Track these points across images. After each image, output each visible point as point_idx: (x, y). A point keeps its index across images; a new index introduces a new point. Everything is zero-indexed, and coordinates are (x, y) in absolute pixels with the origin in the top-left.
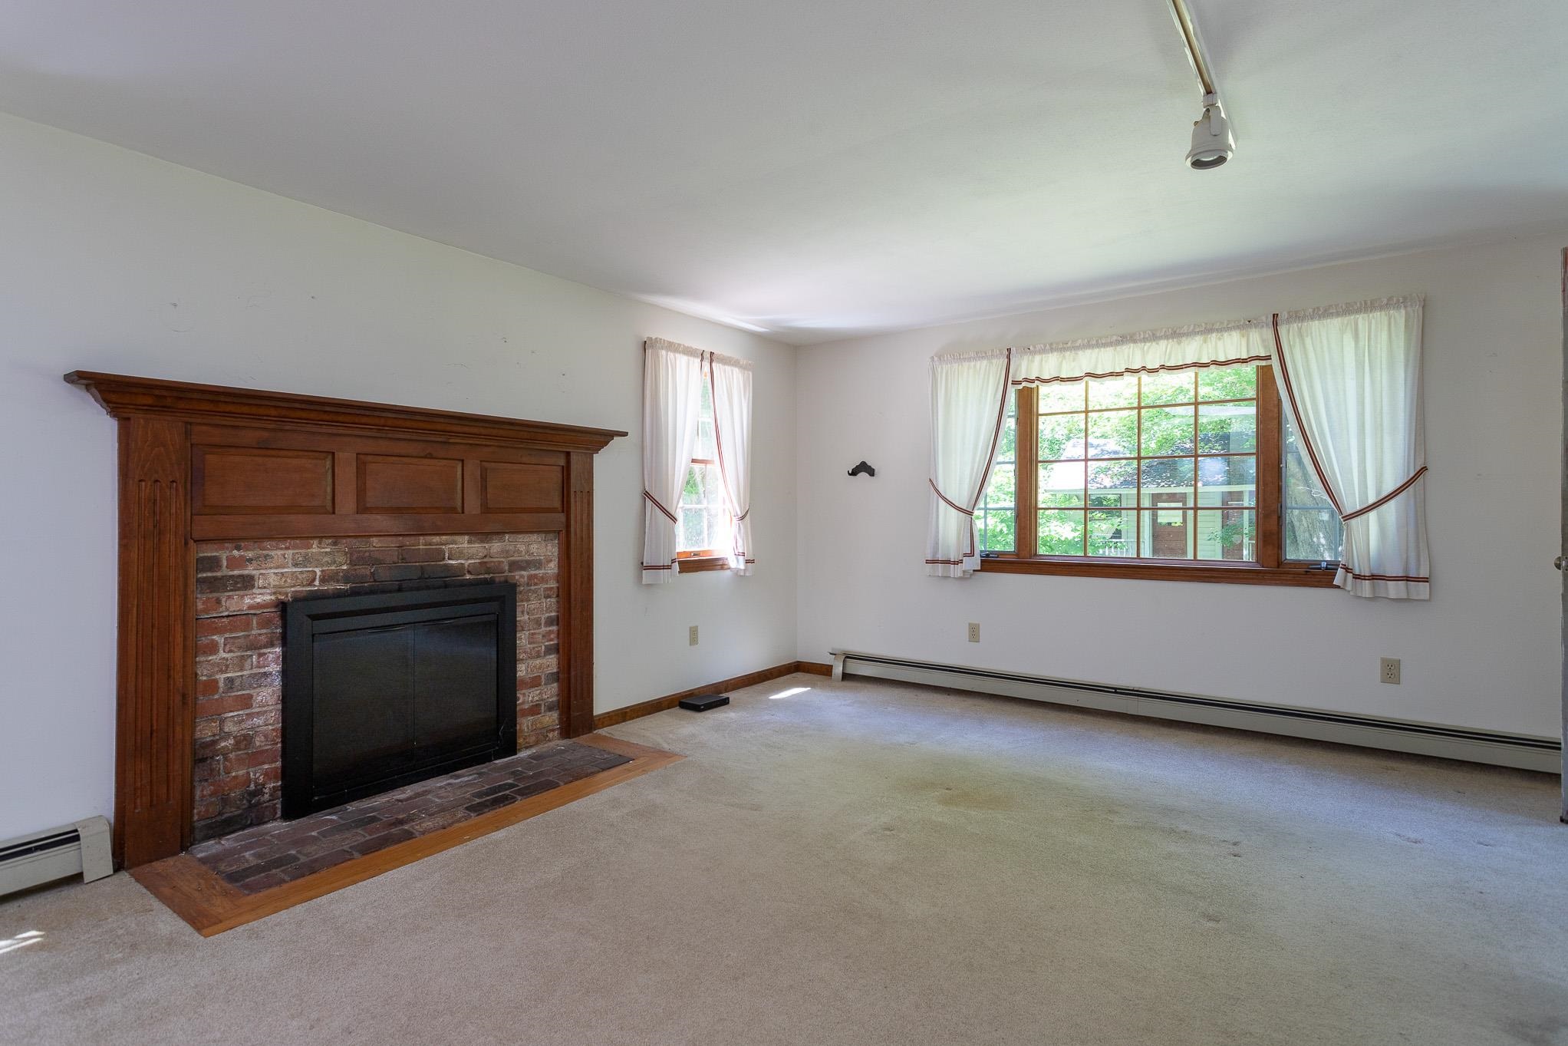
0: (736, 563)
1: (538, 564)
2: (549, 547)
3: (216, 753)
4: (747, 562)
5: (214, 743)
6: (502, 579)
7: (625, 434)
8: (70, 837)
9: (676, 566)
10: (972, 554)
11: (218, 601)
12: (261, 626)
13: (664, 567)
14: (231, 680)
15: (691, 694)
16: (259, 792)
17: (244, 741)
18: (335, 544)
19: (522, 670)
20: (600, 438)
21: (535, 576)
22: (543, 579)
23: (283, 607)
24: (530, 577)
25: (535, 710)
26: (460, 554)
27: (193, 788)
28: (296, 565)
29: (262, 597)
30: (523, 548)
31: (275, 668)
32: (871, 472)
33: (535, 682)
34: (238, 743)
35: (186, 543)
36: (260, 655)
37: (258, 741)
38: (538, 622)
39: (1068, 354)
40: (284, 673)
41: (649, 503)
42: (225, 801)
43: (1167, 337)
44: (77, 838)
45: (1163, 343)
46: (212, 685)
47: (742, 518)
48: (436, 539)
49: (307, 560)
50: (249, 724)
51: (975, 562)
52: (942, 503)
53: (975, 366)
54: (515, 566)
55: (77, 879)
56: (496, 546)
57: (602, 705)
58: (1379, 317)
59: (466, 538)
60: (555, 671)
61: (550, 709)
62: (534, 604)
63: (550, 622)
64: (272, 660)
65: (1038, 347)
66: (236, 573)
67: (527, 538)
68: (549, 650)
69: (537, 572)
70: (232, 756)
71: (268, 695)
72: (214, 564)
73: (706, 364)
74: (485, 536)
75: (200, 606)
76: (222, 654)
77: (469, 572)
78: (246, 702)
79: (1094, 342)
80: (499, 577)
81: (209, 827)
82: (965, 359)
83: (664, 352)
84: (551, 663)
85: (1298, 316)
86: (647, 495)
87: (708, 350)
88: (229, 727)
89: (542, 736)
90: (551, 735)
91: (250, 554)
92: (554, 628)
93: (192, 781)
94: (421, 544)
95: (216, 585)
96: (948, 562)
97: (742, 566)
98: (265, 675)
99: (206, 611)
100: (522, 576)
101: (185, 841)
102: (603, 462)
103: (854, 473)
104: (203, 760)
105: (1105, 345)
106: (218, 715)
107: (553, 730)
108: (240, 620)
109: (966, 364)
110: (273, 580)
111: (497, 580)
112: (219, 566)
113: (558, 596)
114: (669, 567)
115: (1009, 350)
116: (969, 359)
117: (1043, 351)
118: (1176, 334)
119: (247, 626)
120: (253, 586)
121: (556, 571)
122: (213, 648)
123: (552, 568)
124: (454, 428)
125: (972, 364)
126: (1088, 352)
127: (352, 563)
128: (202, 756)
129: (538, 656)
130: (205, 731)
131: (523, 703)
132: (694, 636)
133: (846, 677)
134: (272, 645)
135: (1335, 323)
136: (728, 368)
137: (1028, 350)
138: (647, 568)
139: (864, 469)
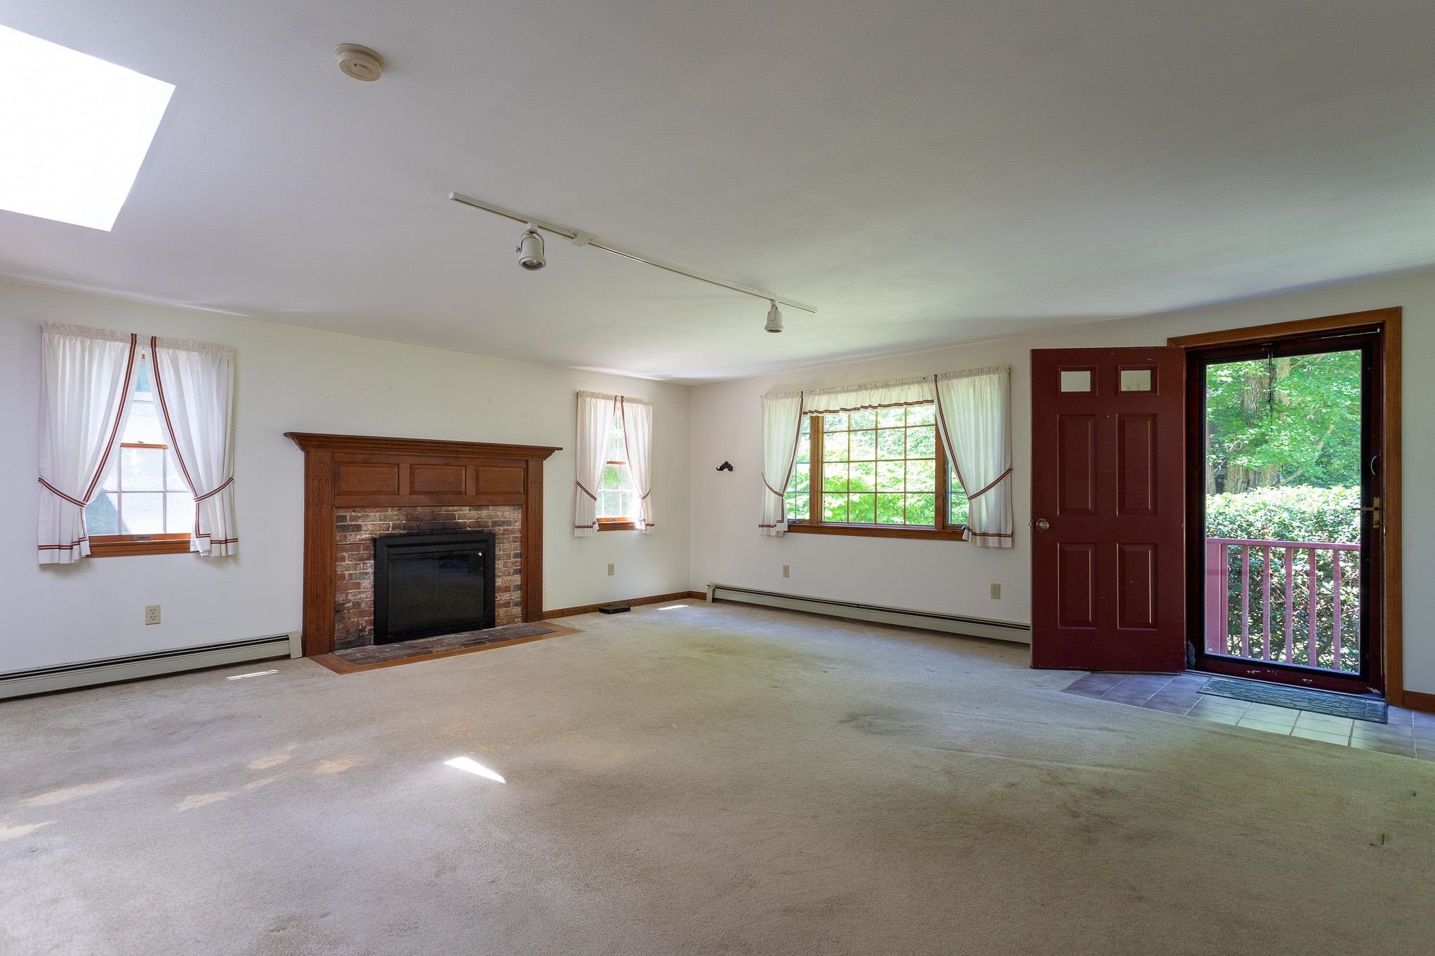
0: (640, 526)
1: (509, 523)
2: (516, 514)
3: (345, 609)
4: (647, 525)
5: (343, 604)
6: (488, 531)
7: (561, 449)
8: (286, 638)
9: (596, 527)
10: (783, 521)
11: (346, 537)
12: (364, 550)
13: (587, 527)
14: (351, 575)
15: (609, 605)
16: (363, 630)
17: (357, 604)
18: (399, 510)
19: (499, 582)
20: (547, 452)
21: (507, 530)
22: (512, 532)
23: (374, 540)
24: (504, 530)
25: (507, 604)
26: (464, 517)
27: (334, 624)
28: (381, 520)
29: (366, 536)
30: (500, 514)
31: (371, 570)
32: (731, 469)
33: (507, 589)
34: (354, 605)
35: (332, 508)
36: (364, 564)
37: (363, 605)
38: (509, 556)
39: (833, 395)
40: (375, 573)
41: (579, 488)
42: (348, 632)
43: (882, 387)
44: (288, 639)
45: (881, 390)
46: (343, 577)
47: (644, 498)
48: (451, 508)
49: (386, 518)
50: (359, 597)
51: (784, 527)
52: (767, 488)
53: (784, 402)
54: (495, 524)
55: (287, 657)
56: (484, 513)
57: (549, 605)
58: (985, 378)
59: (468, 508)
60: (519, 584)
61: (516, 604)
62: (507, 545)
63: (516, 556)
64: (369, 567)
65: (818, 391)
66: (353, 523)
67: (502, 508)
68: (516, 572)
69: (509, 527)
70: (351, 611)
71: (368, 583)
72: (343, 518)
73: (618, 404)
74: (478, 507)
75: (338, 539)
76: (348, 562)
77: (469, 526)
78: (357, 586)
79: (846, 389)
80: (486, 530)
81: (341, 643)
82: (779, 397)
83: (589, 399)
84: (517, 579)
85: (947, 376)
86: (578, 483)
87: (619, 395)
88: (350, 597)
89: (511, 620)
90: (516, 620)
91: (360, 515)
92: (519, 560)
93: (334, 621)
94: (443, 510)
95: (345, 529)
96: (769, 526)
97: (643, 528)
98: (366, 573)
99: (340, 541)
100: (500, 530)
101: (331, 650)
102: (549, 465)
103: (721, 469)
104: (339, 611)
105: (851, 391)
106: (345, 591)
107: (518, 617)
108: (355, 546)
109: (780, 401)
110: (370, 527)
111: (485, 531)
112: (346, 520)
113: (521, 542)
114: (591, 527)
115: (802, 392)
116: (781, 398)
117: (820, 394)
118: (887, 385)
119: (358, 549)
120: (361, 530)
121: (520, 527)
122: (343, 559)
123: (518, 526)
124: (461, 450)
125: (783, 400)
126: (843, 394)
127: (408, 520)
128: (339, 609)
129: (509, 575)
130: (340, 598)
131: (500, 600)
132: (611, 570)
133: (715, 600)
134: (370, 559)
135: (964, 381)
136: (634, 405)
137: (812, 393)
138: (578, 527)
139: (727, 466)
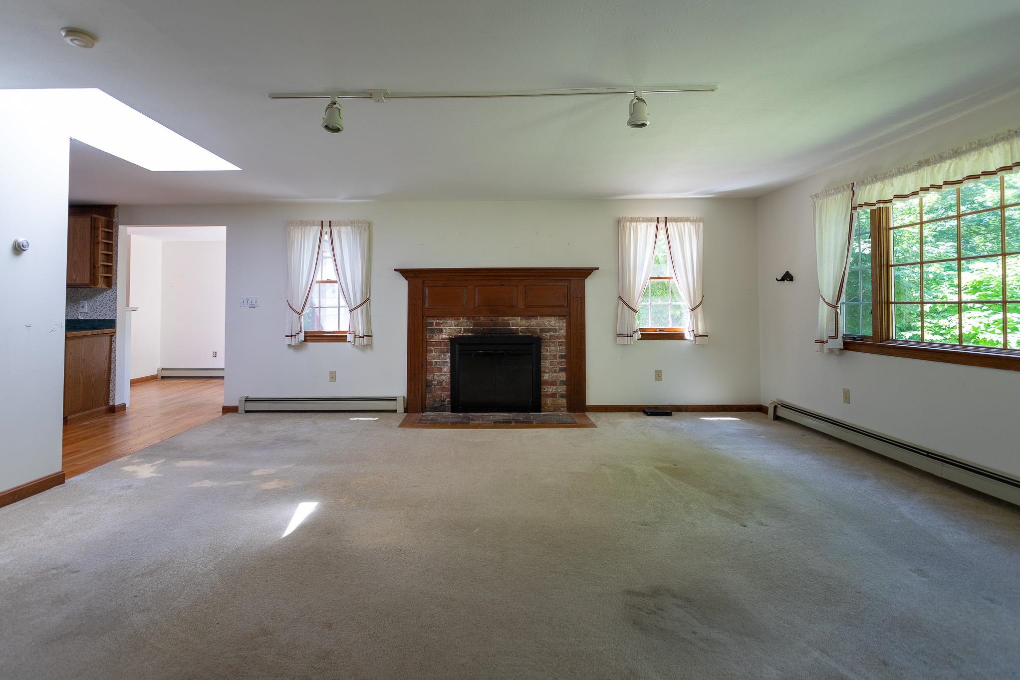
0: (689, 336)
1: (555, 330)
2: (561, 323)
3: (432, 385)
4: (696, 336)
5: (431, 381)
6: (536, 336)
7: (598, 269)
8: (394, 399)
9: (638, 335)
10: (836, 337)
11: (433, 336)
12: (445, 345)
13: (628, 336)
14: (436, 362)
16: (444, 401)
17: (440, 383)
18: (468, 319)
19: (546, 377)
20: (586, 272)
21: (553, 336)
22: (558, 337)
23: (451, 340)
24: (551, 336)
25: (553, 395)
26: (517, 324)
27: (426, 394)
28: (455, 326)
29: (445, 336)
30: (547, 323)
31: (448, 360)
32: (790, 279)
33: (554, 383)
34: (438, 383)
35: (423, 317)
36: (444, 355)
37: (444, 384)
38: (555, 357)
39: (887, 181)
40: (451, 362)
41: (621, 302)
42: (434, 400)
44: (396, 400)
46: (431, 363)
47: (693, 310)
48: (507, 318)
49: (458, 325)
50: (441, 377)
51: (840, 343)
53: (835, 198)
54: (542, 330)
55: (395, 411)
56: (533, 322)
57: (592, 399)
59: (520, 318)
60: (565, 380)
61: (562, 396)
62: (553, 348)
63: (561, 357)
64: (447, 357)
65: (870, 178)
66: (438, 327)
67: (549, 318)
68: (561, 370)
69: (554, 334)
70: (437, 387)
71: (447, 369)
72: (431, 324)
73: (662, 225)
74: (528, 317)
75: (428, 337)
76: (434, 354)
77: (521, 332)
78: (440, 370)
79: (902, 170)
80: (535, 335)
81: (430, 408)
82: (829, 195)
83: (628, 224)
84: (563, 376)
86: (620, 297)
87: (662, 216)
88: (435, 377)
89: (557, 408)
90: (562, 409)
91: (441, 322)
92: (564, 360)
93: (425, 392)
94: (500, 320)
95: (432, 331)
96: (822, 342)
97: (692, 338)
98: (446, 362)
99: (429, 339)
100: (546, 335)
101: (423, 409)
102: (591, 285)
104: (429, 386)
106: (432, 373)
107: (564, 407)
108: (438, 343)
109: (830, 198)
110: (448, 331)
111: (534, 336)
112: (433, 325)
113: (566, 346)
114: (631, 336)
115: (853, 184)
116: (831, 195)
117: (872, 182)
119: (441, 345)
120: (442, 332)
121: (565, 334)
122: (431, 351)
123: (563, 332)
124: (511, 274)
125: (833, 197)
126: (900, 177)
127: (474, 326)
128: (428, 384)
129: (555, 372)
130: (429, 377)
131: (547, 391)
132: (658, 375)
133: (777, 418)
134: (448, 353)
136: (681, 224)
137: (864, 183)
138: (619, 336)
139: (788, 277)
